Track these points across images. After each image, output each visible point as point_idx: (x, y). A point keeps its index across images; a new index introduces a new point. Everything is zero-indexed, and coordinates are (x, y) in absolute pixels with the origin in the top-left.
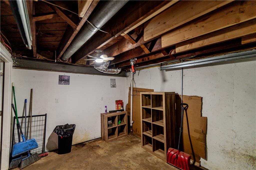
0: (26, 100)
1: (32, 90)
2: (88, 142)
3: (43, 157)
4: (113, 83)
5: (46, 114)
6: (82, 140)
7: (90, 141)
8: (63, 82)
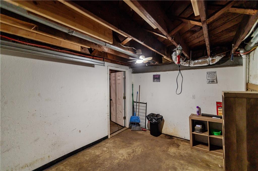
0: (137, 92)
1: (140, 86)
2: (177, 138)
3: (143, 130)
4: (211, 78)
5: (146, 103)
6: (171, 133)
7: (179, 139)
8: (156, 80)
